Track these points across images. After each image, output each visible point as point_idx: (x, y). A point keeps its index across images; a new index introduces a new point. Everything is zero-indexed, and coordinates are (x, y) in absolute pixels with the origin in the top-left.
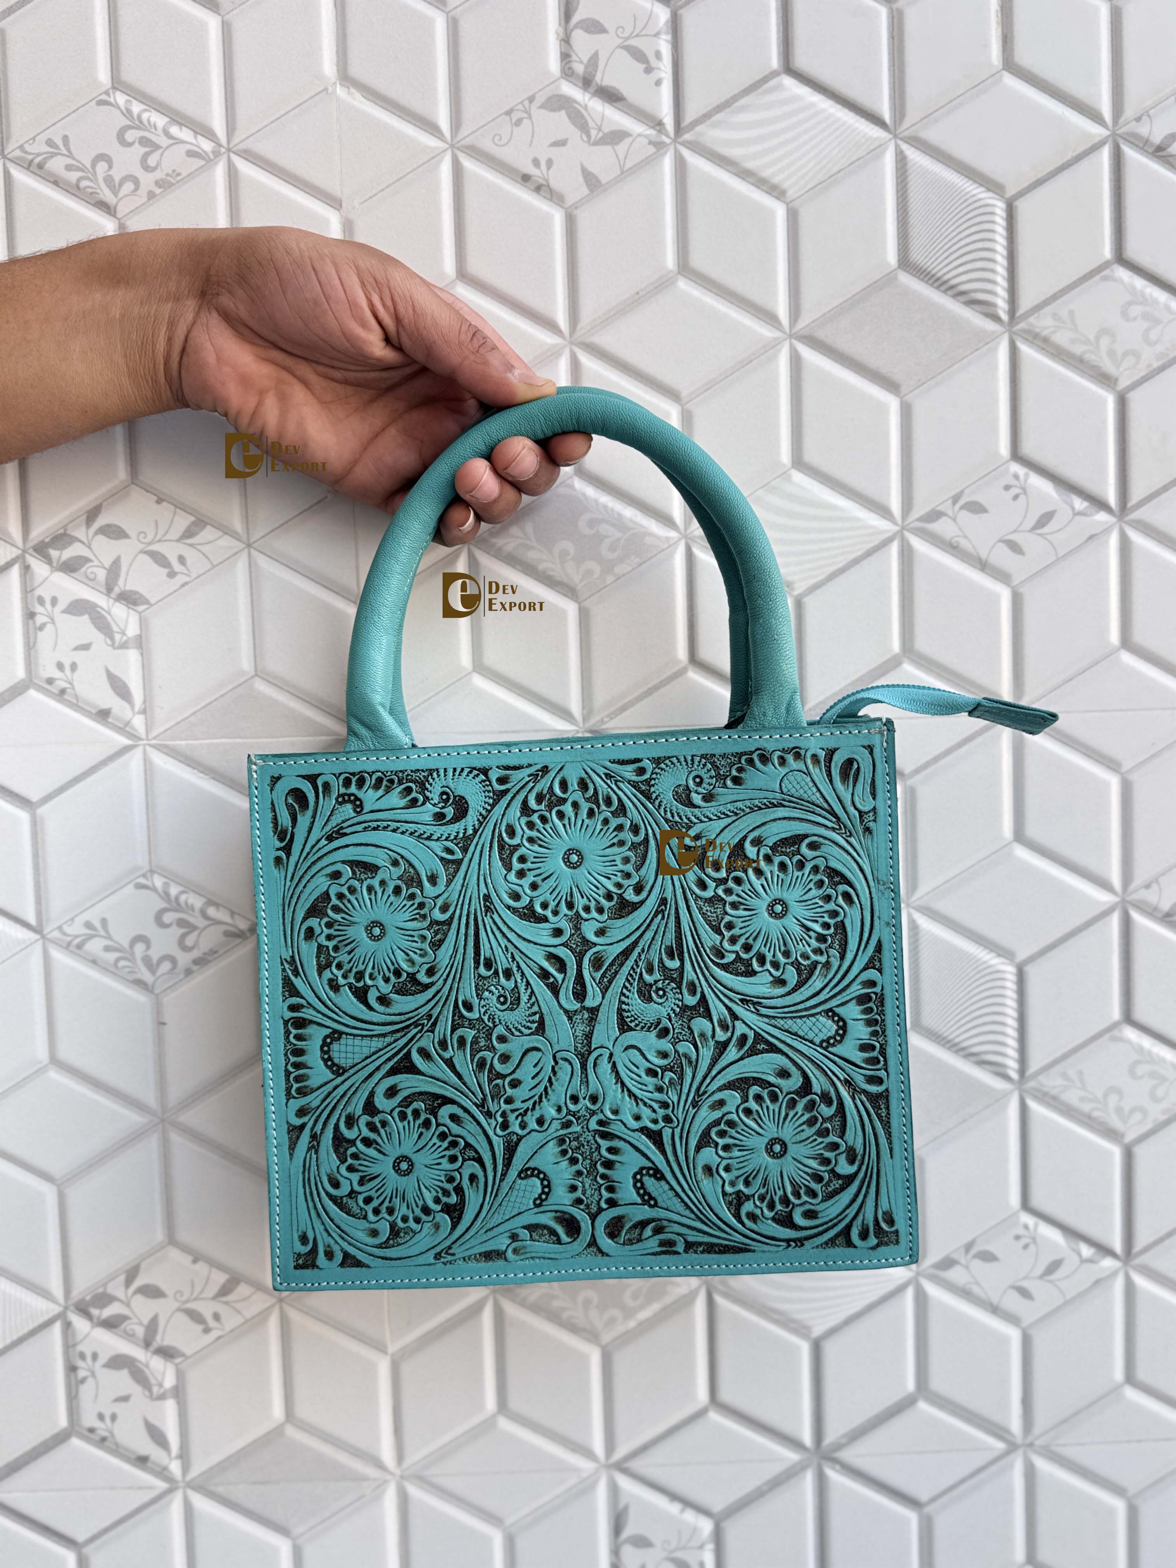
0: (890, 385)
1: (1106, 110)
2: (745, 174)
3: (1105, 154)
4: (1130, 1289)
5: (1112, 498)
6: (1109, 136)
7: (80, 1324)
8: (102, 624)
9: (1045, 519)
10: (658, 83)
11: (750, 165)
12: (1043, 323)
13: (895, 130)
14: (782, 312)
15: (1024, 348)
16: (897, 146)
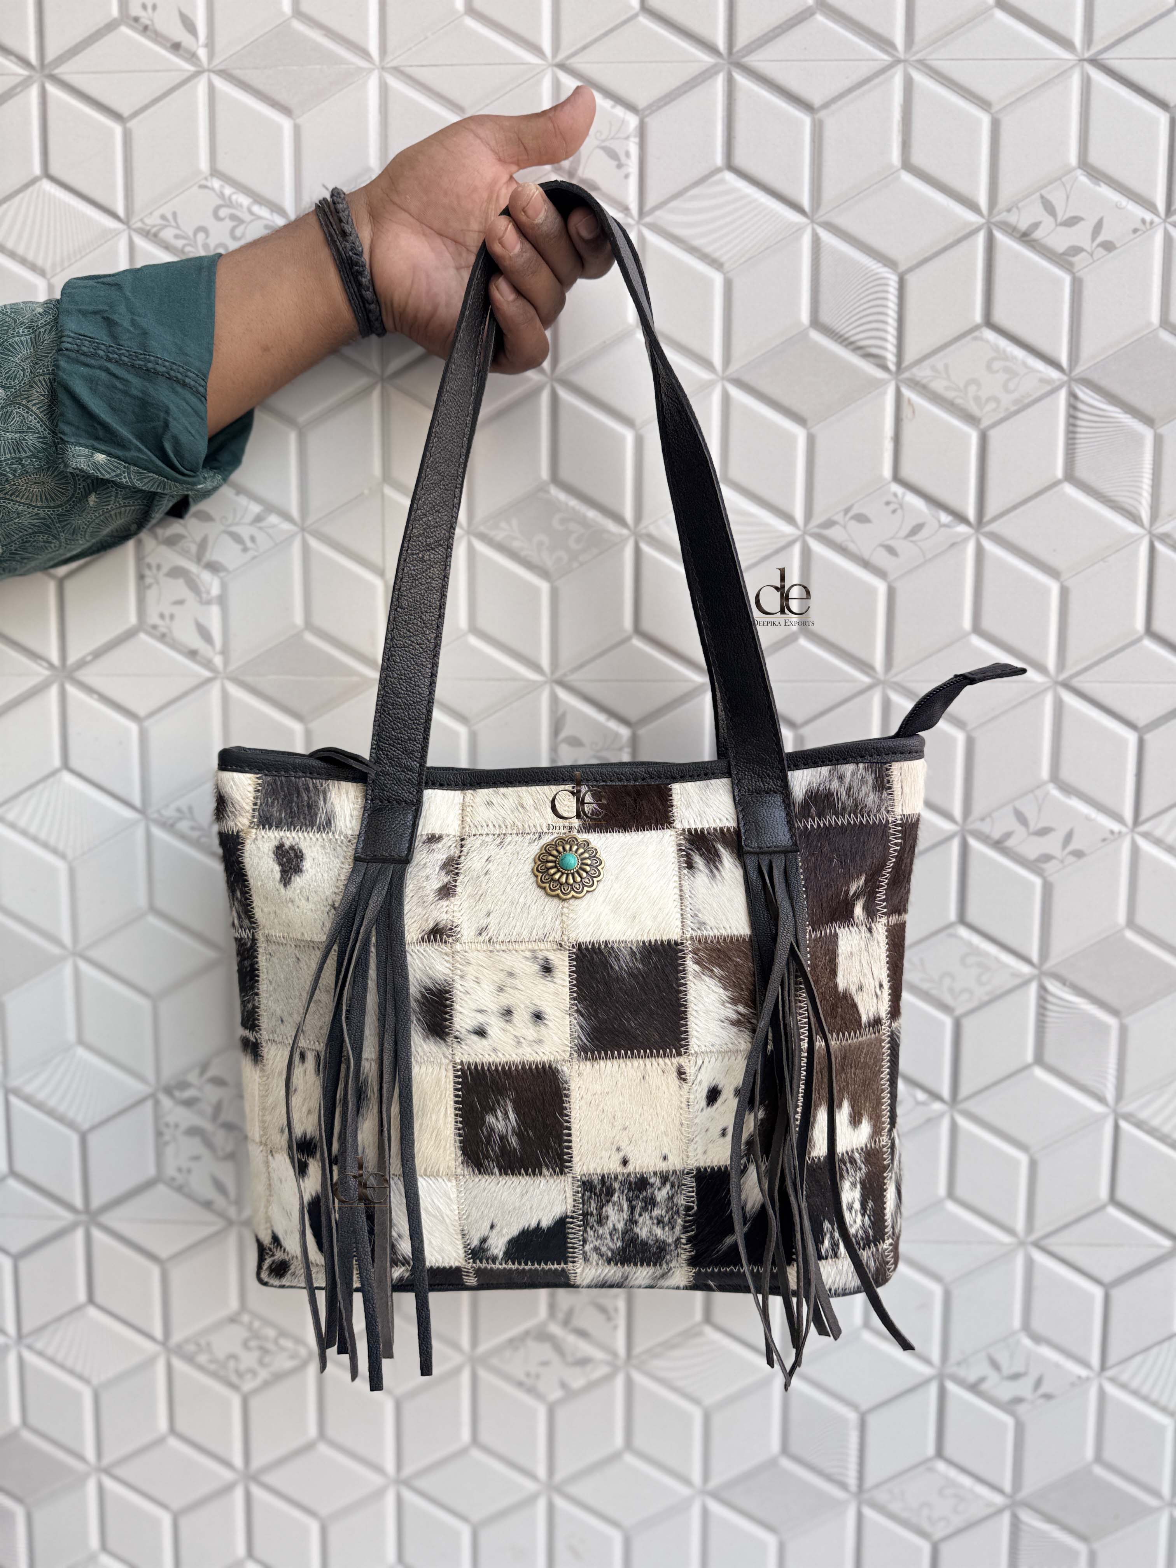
0: (800, 419)
1: (983, 201)
2: (693, 250)
3: (980, 239)
4: (954, 1128)
5: (971, 514)
6: (983, 225)
7: (166, 1102)
8: (193, 585)
9: (916, 529)
10: (627, 176)
11: (697, 243)
12: (922, 373)
13: (813, 215)
14: (717, 359)
15: (906, 392)
16: (814, 230)
